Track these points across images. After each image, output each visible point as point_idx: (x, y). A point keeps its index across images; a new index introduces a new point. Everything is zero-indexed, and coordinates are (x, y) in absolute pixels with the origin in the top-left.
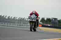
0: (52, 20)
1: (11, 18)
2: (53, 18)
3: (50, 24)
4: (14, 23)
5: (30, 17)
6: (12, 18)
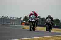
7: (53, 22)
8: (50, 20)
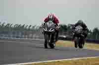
1: (3, 25)
2: (71, 25)
3: (65, 34)
4: (7, 33)
5: (44, 24)
6: (5, 25)
7: (86, 32)
8: (81, 28)
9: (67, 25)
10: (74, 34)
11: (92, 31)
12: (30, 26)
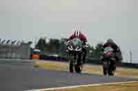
0: (63, 43)
9: (60, 39)
10: (102, 57)
11: (95, 48)
12: (9, 41)
